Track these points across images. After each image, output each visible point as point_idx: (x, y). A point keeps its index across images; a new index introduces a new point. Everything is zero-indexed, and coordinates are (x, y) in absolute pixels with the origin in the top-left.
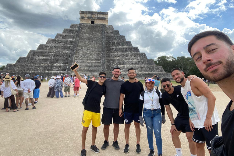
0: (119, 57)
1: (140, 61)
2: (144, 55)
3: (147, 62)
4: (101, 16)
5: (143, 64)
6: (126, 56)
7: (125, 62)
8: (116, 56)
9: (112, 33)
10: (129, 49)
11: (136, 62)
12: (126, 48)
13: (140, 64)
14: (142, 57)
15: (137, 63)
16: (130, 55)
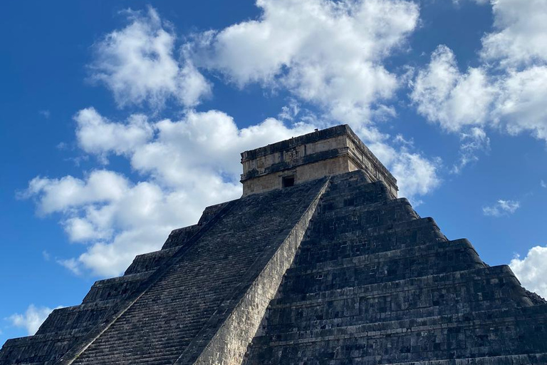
0: (336, 321)
1: (458, 330)
2: (501, 285)
3: (513, 333)
4: (321, 146)
5: (485, 349)
6: (383, 310)
7: (359, 347)
8: (320, 318)
9: (349, 203)
10: (413, 262)
11: (428, 337)
12: (394, 262)
13: (459, 347)
14: (489, 296)
15: (437, 346)
16: (406, 299)
